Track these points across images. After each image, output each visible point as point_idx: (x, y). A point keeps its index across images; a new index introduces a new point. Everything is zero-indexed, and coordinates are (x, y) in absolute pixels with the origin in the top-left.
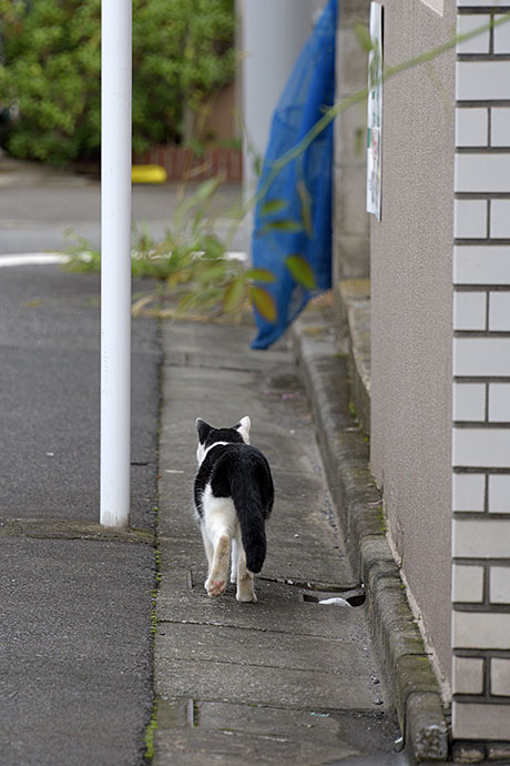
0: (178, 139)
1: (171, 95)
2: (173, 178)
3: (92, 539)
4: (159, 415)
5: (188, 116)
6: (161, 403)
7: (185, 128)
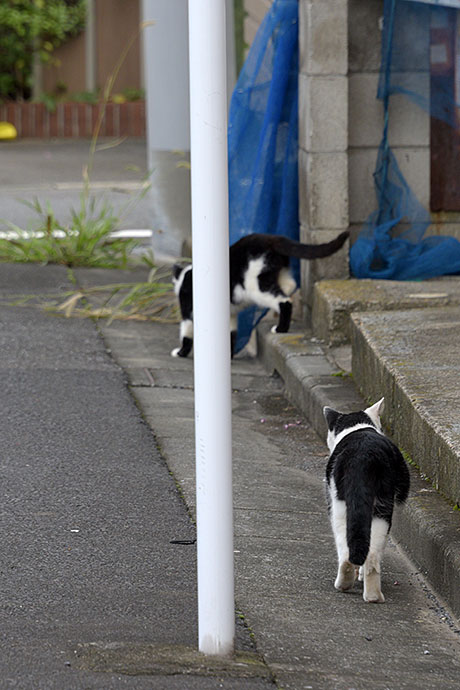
0: (27, 94)
1: (19, 47)
2: (22, 135)
3: (196, 674)
4: (164, 462)
5: (37, 68)
6: (157, 443)
7: (35, 82)
